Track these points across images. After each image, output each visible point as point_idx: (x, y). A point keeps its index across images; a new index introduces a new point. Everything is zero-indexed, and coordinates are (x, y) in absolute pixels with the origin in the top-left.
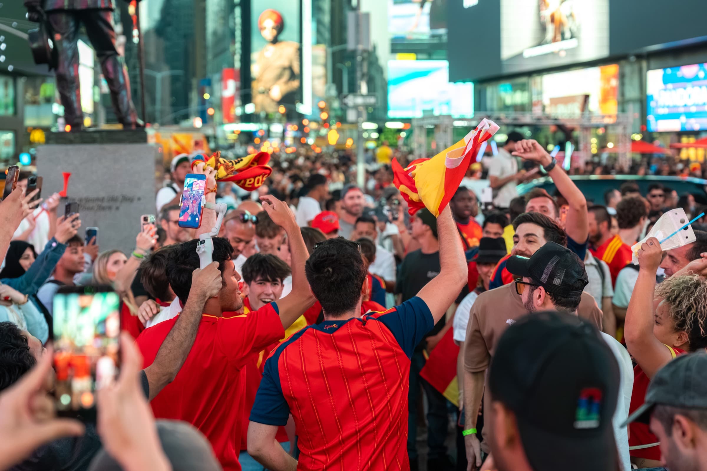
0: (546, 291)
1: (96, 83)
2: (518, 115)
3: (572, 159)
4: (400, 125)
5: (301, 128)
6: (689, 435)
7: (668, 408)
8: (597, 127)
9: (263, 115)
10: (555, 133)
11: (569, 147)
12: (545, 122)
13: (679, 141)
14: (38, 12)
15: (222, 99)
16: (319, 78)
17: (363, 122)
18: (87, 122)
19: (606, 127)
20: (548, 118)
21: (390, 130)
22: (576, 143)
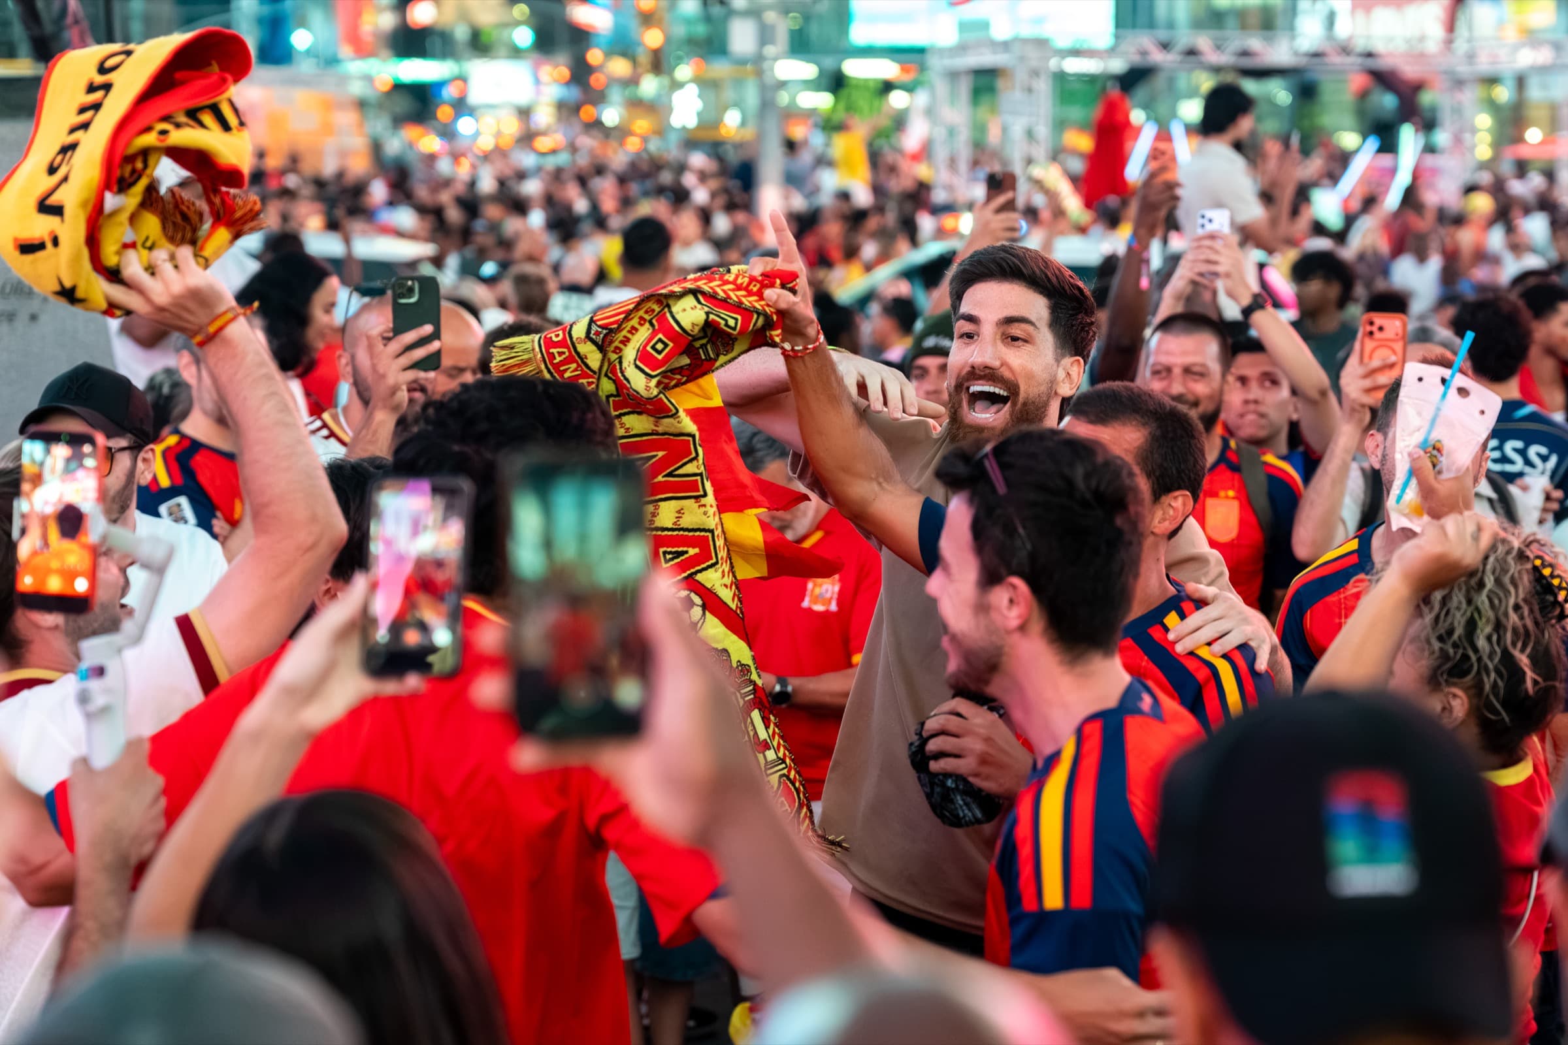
4: (888, 69)
5: (581, 73)
9: (461, 33)
10: (1363, 95)
11: (1409, 138)
12: (1336, 60)
17: (776, 59)
20: (1345, 50)
21: (863, 85)
22: (1428, 128)
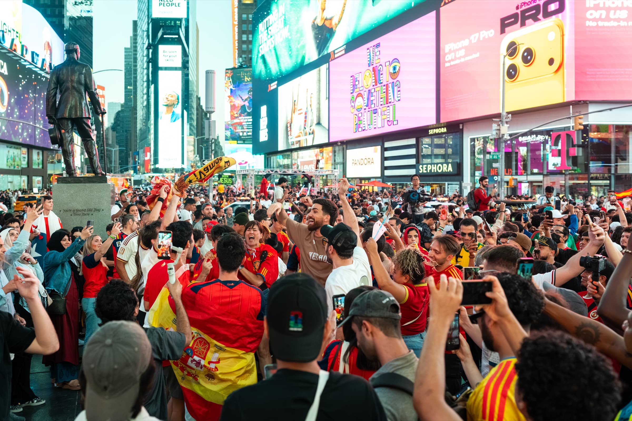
0: (334, 248)
1: (82, 153)
2: (286, 170)
3: (310, 191)
6: (370, 330)
7: (360, 318)
8: (323, 176)
12: (298, 173)
13: (361, 183)
14: (54, 119)
15: (144, 160)
16: (191, 151)
18: (78, 171)
19: (327, 176)
20: (300, 171)
22: (313, 183)
